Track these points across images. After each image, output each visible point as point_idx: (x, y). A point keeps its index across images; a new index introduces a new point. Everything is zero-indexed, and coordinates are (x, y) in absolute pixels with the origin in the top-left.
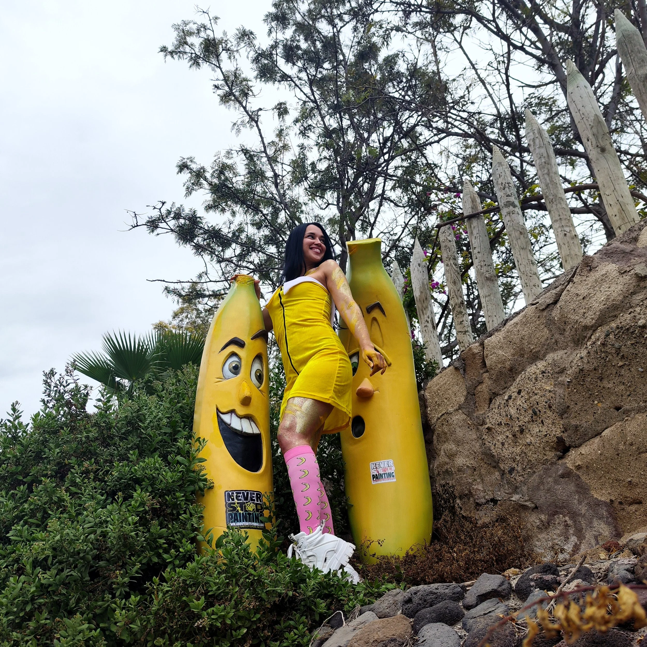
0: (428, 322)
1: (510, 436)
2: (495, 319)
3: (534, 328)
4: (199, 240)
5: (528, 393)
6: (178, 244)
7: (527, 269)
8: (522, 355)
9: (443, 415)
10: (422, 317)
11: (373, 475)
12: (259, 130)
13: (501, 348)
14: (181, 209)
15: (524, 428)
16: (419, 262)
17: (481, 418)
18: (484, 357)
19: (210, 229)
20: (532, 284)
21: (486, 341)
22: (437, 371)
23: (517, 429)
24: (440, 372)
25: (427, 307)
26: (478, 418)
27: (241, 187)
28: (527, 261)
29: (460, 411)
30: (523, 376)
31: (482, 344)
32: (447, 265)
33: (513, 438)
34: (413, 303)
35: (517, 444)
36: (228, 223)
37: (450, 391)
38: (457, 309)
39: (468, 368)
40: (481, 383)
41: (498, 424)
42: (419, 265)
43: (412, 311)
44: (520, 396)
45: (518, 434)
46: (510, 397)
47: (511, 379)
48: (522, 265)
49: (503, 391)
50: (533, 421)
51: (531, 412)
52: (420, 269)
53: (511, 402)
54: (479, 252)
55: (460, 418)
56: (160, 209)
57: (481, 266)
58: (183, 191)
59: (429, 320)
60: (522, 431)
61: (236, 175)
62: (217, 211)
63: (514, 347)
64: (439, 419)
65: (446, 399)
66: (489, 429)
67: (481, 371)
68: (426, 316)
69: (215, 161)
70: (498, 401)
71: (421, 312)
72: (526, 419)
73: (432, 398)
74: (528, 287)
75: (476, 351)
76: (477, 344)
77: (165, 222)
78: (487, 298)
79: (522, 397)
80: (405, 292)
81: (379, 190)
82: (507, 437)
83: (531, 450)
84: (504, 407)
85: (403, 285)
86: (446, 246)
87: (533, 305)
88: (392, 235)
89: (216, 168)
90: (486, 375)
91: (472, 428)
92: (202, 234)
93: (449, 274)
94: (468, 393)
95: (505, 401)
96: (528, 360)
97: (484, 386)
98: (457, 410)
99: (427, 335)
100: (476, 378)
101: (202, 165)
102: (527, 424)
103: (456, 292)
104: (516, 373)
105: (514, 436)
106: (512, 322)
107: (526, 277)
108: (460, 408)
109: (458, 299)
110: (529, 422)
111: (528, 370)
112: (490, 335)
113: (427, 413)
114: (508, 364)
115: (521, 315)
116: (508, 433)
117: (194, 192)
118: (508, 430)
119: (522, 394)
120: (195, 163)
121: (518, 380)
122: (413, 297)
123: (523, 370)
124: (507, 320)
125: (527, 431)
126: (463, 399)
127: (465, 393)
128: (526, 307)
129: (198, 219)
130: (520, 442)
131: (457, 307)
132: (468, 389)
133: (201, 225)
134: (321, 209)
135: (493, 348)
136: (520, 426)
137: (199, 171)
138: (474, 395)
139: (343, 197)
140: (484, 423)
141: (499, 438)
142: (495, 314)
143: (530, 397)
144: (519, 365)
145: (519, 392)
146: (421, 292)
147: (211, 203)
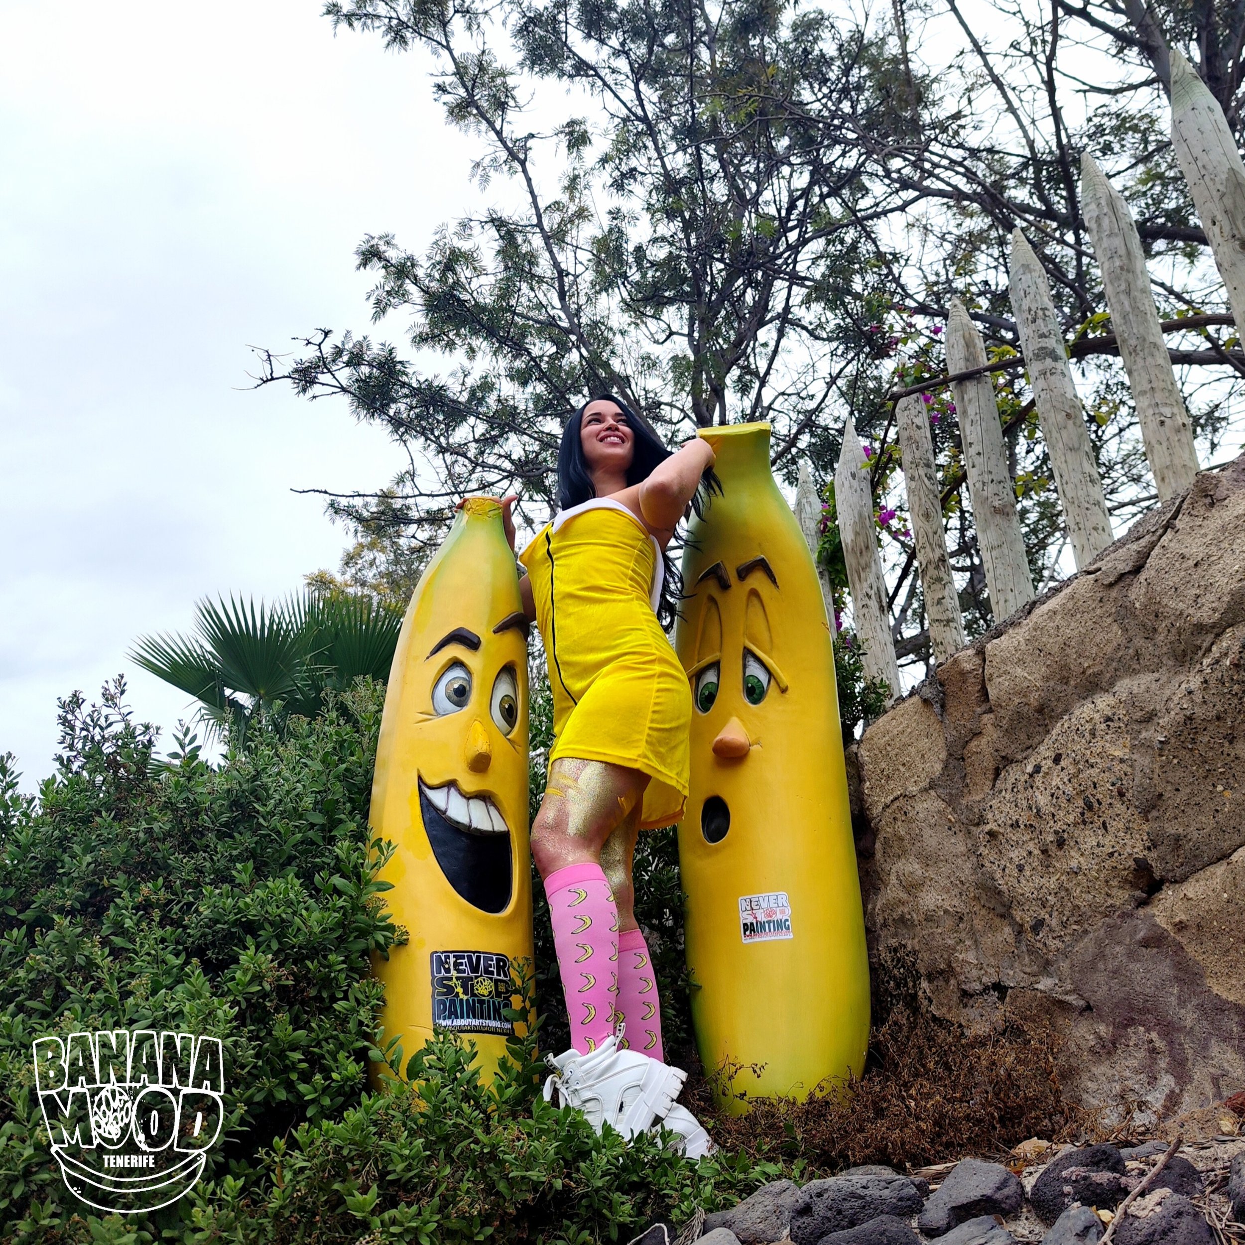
0: (870, 597)
1: (1036, 852)
2: (1010, 596)
3: (1090, 623)
4: (400, 407)
5: (1076, 762)
6: (354, 418)
7: (1080, 493)
8: (1065, 680)
9: (896, 799)
10: (857, 586)
11: (745, 925)
12: (529, 180)
13: (1021, 662)
14: (365, 345)
15: (1066, 836)
16: (854, 470)
17: (976, 810)
18: (984, 680)
19: (423, 386)
20: (1089, 525)
21: (989, 646)
22: (888, 703)
23: (1051, 838)
24: (893, 707)
25: (867, 566)
26: (969, 808)
27: (487, 301)
28: (1081, 477)
29: (932, 792)
30: (1066, 726)
31: (981, 653)
32: (912, 478)
33: (1041, 856)
34: (839, 554)
35: (1051, 870)
36: (460, 375)
37: (912, 750)
38: (932, 572)
39: (950, 703)
40: (977, 734)
41: (1012, 825)
42: (853, 476)
43: (838, 572)
44: (1059, 767)
45: (1053, 849)
46: (1037, 769)
47: (1041, 729)
48: (1070, 485)
49: (1024, 755)
50: (1084, 822)
51: (1081, 803)
52: (855, 483)
53: (1039, 778)
54: (979, 454)
55: (932, 809)
56: (319, 345)
57: (984, 484)
58: (369, 308)
59: (872, 593)
60: (1061, 843)
61: (479, 272)
62: (438, 347)
63: (1049, 662)
64: (888, 807)
65: (904, 765)
66: (992, 834)
67: (979, 710)
68: (865, 585)
69: (436, 243)
70: (1014, 774)
71: (856, 575)
72: (1071, 819)
73: (875, 762)
74: (1083, 531)
75: (968, 666)
76: (971, 652)
77: (329, 371)
78: (994, 553)
79: (1063, 769)
80: (823, 532)
81: (777, 304)
82: (1030, 853)
83: (1079, 884)
84: (1026, 789)
85: (819, 517)
86: (909, 438)
87: (1089, 573)
88: (803, 399)
89: (438, 258)
90: (987, 718)
91: (957, 829)
92: (406, 396)
93: (917, 498)
94: (950, 755)
95: (1027, 776)
96: (1078, 691)
97: (984, 741)
98: (926, 790)
99: (866, 625)
100: (969, 725)
101: (409, 253)
102: (1072, 828)
103: (931, 535)
104: (1051, 717)
105: (1044, 852)
106: (1045, 608)
107: (1077, 511)
108: (932, 786)
109: (933, 550)
110: (1076, 824)
111: (1077, 712)
112: (999, 634)
113: (863, 793)
114: (1034, 698)
115: (1062, 594)
116: (1031, 846)
117: (390, 310)
118: (1031, 839)
119: (1063, 763)
120: (395, 246)
121: (1054, 732)
122: (840, 542)
123: (1066, 711)
124: (1034, 603)
125: (1072, 844)
126: (938, 767)
127: (943, 755)
128: (1075, 576)
129: (399, 367)
130: (1058, 865)
131: (931, 568)
132: (949, 746)
133: (404, 379)
134: (656, 342)
135: (1004, 662)
136: (1056, 832)
137: (403, 265)
138: (963, 759)
139: (702, 322)
140: (981, 821)
141: (1012, 855)
142: (1011, 586)
143: (1080, 771)
144: (1058, 700)
145: (1057, 759)
146: (857, 534)
147: (427, 329)
